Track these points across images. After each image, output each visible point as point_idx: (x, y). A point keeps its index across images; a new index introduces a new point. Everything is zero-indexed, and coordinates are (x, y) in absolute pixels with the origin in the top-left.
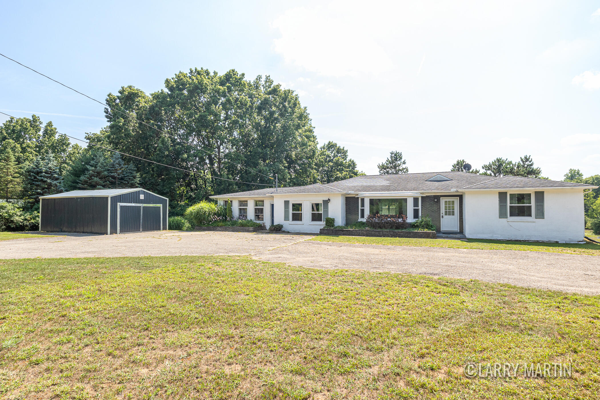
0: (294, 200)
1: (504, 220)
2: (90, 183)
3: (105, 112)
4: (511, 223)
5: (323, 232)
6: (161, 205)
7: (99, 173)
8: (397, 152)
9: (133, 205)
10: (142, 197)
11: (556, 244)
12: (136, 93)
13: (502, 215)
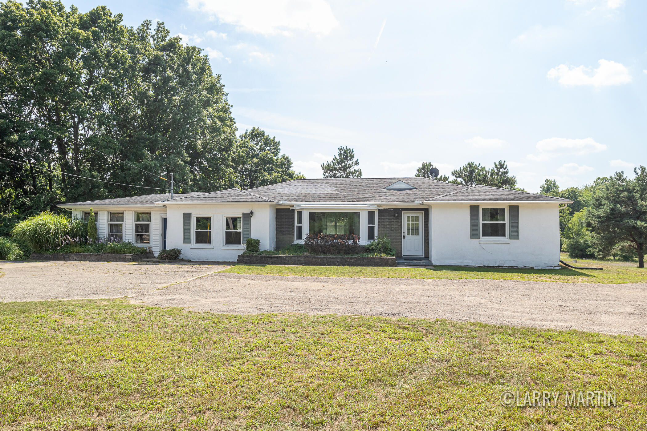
0: (198, 212)
1: (476, 241)
4: (484, 246)
5: (242, 260)
8: (348, 148)
11: (530, 270)
13: (474, 235)
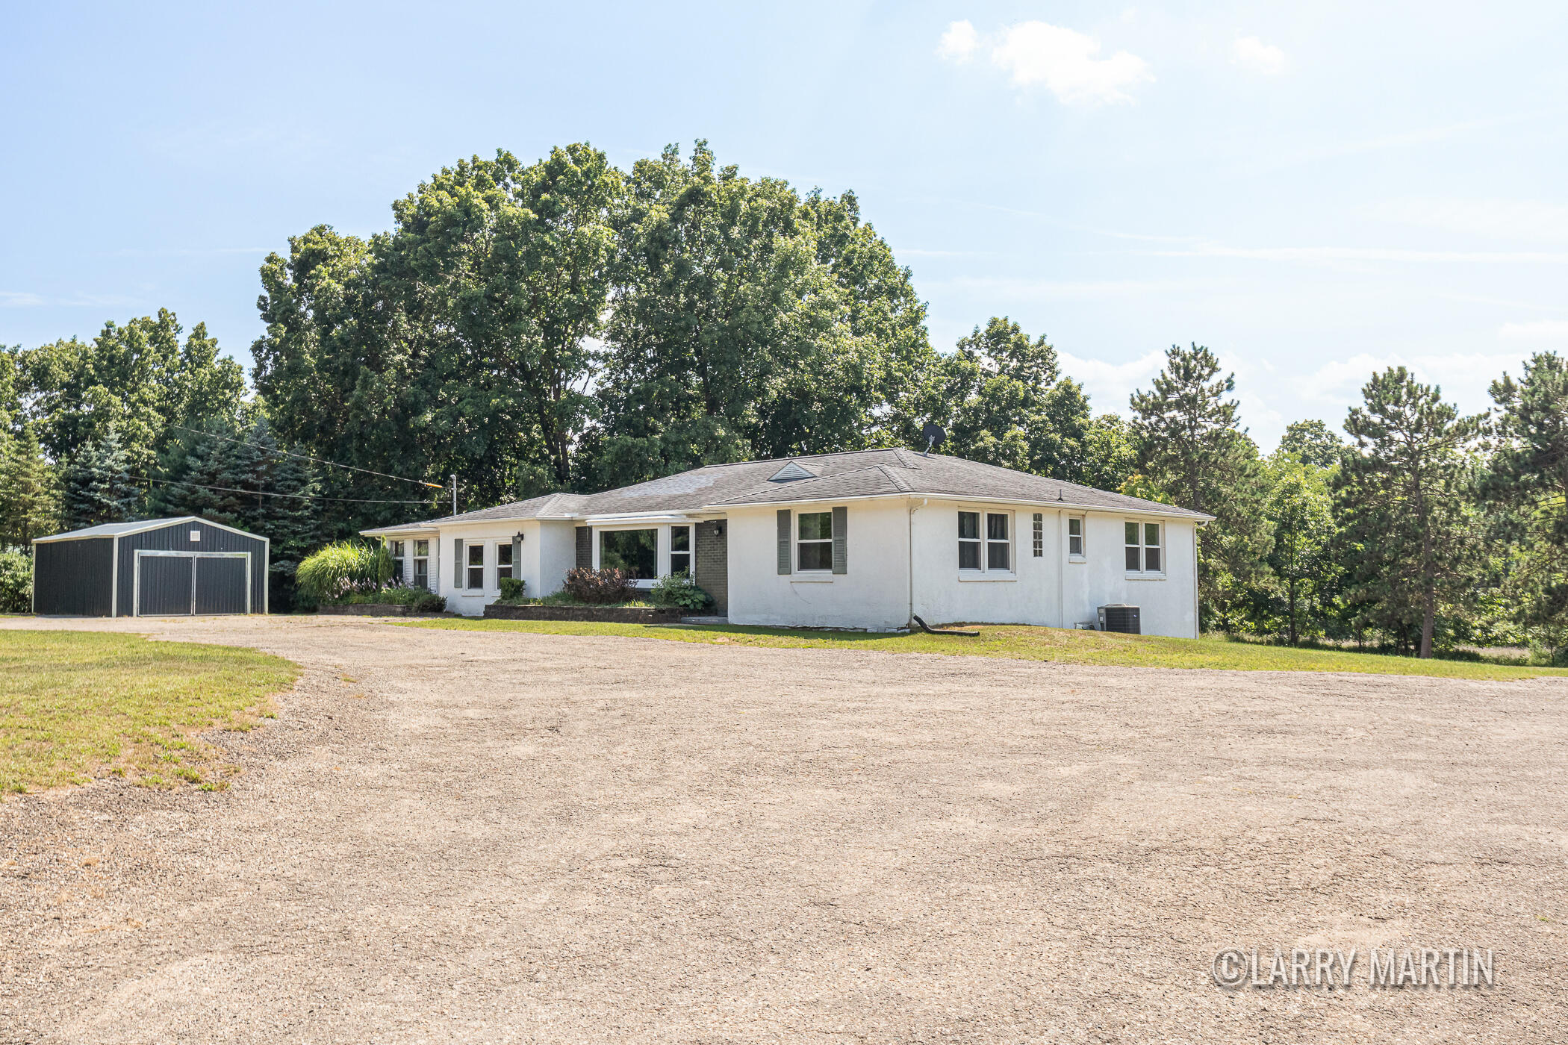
0: (471, 539)
1: (785, 578)
2: (193, 501)
3: (260, 306)
4: (797, 587)
5: (493, 612)
6: (248, 556)
7: (213, 476)
9: (173, 553)
10: (195, 536)
11: (863, 634)
12: (320, 251)
13: (784, 567)
